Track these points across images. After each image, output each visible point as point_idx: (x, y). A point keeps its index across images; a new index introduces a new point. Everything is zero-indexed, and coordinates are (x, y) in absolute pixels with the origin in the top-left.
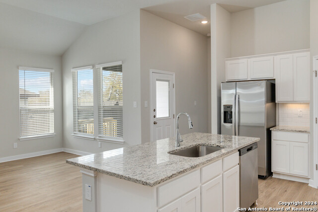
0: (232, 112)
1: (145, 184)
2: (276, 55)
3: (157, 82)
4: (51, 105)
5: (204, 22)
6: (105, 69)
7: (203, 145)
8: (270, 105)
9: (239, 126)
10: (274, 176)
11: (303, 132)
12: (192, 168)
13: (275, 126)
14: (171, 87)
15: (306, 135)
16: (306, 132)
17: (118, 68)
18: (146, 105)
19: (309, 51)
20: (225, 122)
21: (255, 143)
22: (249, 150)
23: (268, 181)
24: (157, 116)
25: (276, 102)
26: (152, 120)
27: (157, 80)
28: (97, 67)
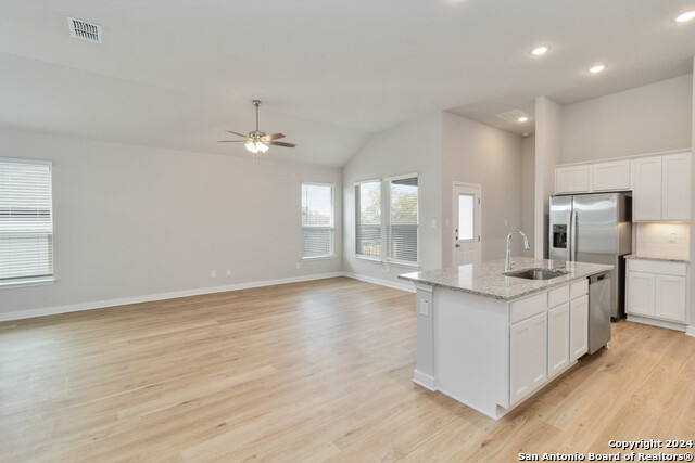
0: (565, 234)
1: (499, 298)
2: (634, 158)
3: (460, 197)
4: (331, 224)
5: (523, 120)
6: (394, 182)
7: (539, 270)
8: (622, 225)
9: (576, 253)
10: (628, 319)
11: (678, 261)
12: (542, 289)
13: (630, 253)
14: (477, 202)
15: (683, 266)
16: (683, 261)
17: (413, 182)
18: (447, 224)
19: (689, 151)
20: (555, 246)
21: (607, 271)
22: (600, 278)
23: (620, 324)
24: (460, 238)
25: (633, 221)
26: (455, 242)
27: (461, 194)
28: (386, 180)
